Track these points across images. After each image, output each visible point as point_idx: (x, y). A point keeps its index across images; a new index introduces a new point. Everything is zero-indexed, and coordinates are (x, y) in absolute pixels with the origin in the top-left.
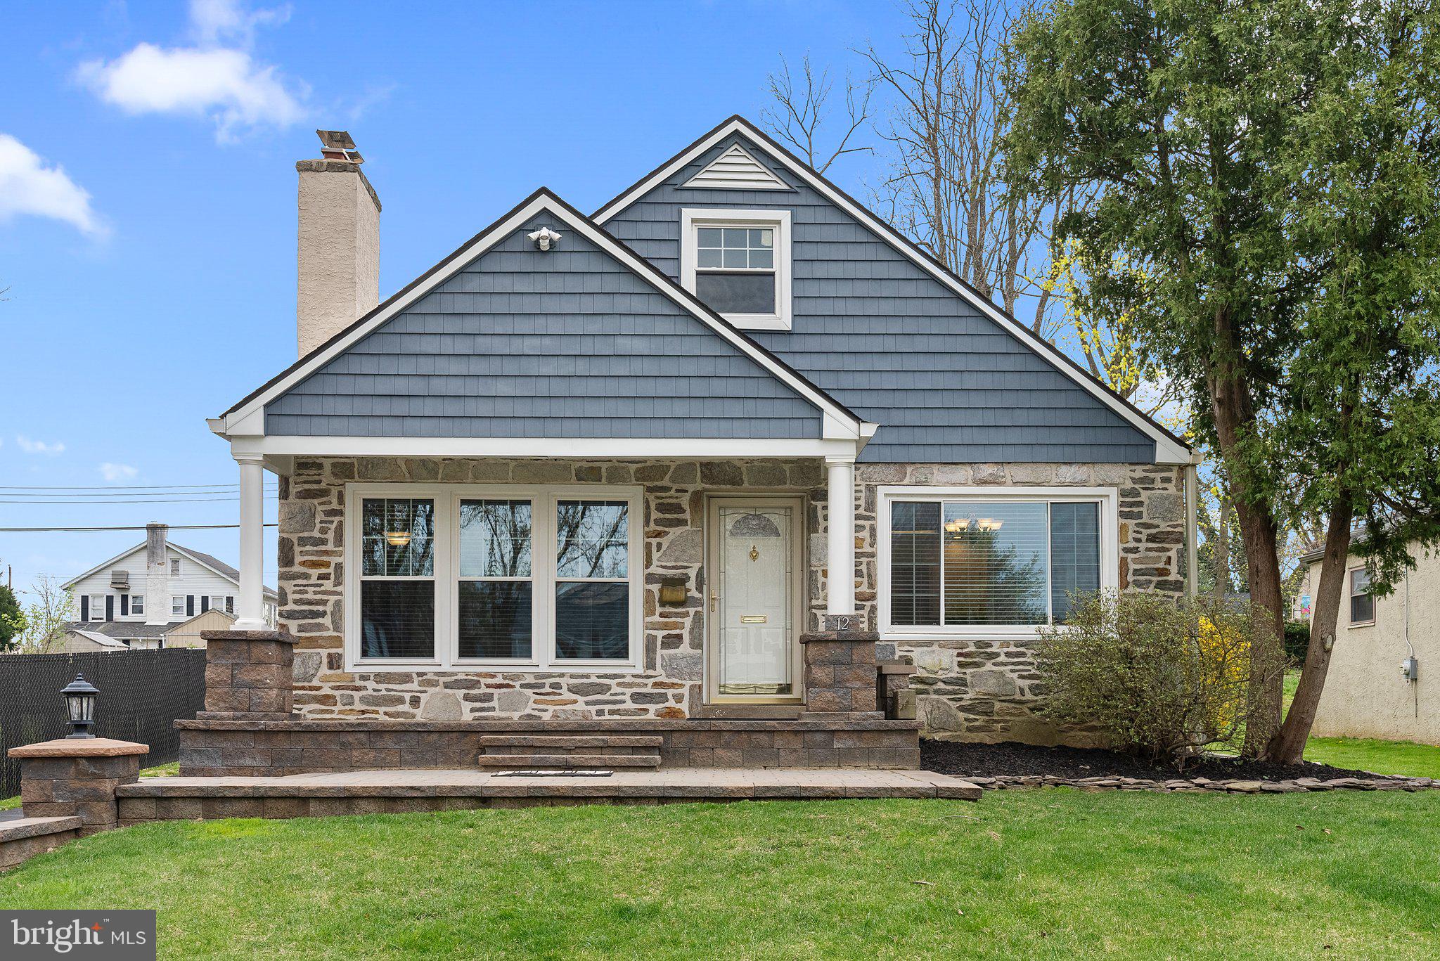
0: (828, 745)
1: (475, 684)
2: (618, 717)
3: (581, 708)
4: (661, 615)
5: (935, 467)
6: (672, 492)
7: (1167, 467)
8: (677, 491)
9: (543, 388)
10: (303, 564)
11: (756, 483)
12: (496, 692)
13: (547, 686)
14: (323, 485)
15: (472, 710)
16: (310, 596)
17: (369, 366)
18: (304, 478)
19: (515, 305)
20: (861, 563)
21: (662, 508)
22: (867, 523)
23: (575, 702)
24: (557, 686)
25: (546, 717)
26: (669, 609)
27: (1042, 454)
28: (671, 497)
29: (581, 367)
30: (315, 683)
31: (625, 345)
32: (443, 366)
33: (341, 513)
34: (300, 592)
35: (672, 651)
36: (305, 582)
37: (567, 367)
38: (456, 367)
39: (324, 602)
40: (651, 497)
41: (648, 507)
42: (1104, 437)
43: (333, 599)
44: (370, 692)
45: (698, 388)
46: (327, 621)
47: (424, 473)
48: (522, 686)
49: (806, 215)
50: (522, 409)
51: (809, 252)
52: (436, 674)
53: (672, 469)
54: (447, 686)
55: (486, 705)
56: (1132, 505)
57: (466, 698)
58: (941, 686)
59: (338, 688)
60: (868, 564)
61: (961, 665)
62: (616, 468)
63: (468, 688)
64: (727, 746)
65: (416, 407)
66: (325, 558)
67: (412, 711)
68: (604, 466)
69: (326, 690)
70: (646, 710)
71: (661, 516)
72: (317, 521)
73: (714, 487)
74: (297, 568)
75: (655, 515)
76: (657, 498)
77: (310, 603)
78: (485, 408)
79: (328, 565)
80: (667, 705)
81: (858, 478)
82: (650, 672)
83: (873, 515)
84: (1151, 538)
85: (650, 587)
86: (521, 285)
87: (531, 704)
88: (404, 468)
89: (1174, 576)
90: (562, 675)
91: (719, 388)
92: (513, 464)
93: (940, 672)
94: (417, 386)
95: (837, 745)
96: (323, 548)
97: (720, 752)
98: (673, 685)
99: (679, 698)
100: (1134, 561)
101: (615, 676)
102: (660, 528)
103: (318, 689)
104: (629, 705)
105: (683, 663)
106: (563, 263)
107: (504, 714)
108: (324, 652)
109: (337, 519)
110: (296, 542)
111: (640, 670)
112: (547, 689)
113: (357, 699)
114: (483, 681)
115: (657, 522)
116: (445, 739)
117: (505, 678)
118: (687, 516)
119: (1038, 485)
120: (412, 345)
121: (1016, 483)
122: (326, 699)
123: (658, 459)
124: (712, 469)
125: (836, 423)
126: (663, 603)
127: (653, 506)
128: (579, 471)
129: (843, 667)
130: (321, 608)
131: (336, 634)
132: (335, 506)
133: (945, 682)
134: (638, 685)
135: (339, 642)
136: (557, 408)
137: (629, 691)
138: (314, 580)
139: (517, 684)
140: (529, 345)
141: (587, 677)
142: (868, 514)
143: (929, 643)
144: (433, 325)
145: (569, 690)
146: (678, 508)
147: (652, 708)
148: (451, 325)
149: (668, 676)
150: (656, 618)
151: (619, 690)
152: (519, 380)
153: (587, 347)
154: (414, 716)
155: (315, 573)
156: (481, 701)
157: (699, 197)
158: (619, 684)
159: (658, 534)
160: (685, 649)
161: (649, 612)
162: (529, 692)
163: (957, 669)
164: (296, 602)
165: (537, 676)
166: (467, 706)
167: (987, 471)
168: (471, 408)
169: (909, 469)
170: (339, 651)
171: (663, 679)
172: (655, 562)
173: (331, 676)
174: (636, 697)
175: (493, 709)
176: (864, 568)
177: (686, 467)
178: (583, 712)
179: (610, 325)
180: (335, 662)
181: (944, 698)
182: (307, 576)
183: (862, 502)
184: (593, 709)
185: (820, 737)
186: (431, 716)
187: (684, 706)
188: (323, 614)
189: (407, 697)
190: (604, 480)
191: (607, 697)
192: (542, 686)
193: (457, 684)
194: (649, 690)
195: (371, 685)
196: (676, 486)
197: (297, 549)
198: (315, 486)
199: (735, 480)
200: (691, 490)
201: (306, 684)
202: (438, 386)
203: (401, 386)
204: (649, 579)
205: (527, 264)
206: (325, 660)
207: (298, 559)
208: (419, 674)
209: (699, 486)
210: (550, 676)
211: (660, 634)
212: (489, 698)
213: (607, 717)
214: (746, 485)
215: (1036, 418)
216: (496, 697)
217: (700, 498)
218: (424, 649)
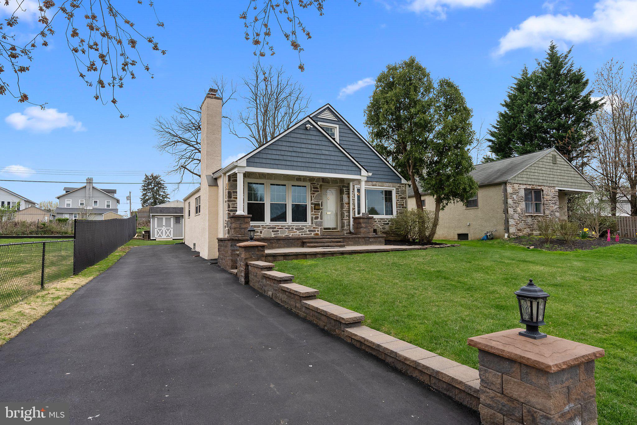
0: (369, 240)
1: (275, 228)
2: (306, 235)
3: (298, 234)
4: (314, 212)
7: (403, 184)
9: (306, 160)
10: (234, 198)
11: (332, 183)
12: (279, 230)
15: (274, 234)
19: (302, 141)
21: (314, 188)
23: (297, 232)
24: (293, 228)
25: (290, 235)
26: (316, 211)
27: (383, 180)
28: (316, 185)
29: (315, 156)
31: (324, 152)
32: (286, 153)
34: (233, 205)
35: (317, 220)
36: (234, 202)
37: (312, 156)
38: (289, 154)
40: (312, 185)
41: (311, 187)
42: (394, 178)
49: (341, 127)
51: (342, 135)
52: (266, 225)
53: (316, 179)
54: (268, 228)
55: (277, 233)
56: (398, 191)
57: (273, 231)
60: (354, 202)
62: (304, 178)
63: (273, 229)
67: (260, 234)
68: (302, 178)
70: (311, 234)
73: (324, 183)
74: (232, 199)
80: (316, 232)
82: (312, 225)
83: (354, 191)
84: (401, 198)
85: (312, 206)
86: (303, 136)
87: (287, 233)
88: (258, 175)
89: (405, 206)
90: (294, 226)
91: (342, 163)
92: (283, 176)
94: (281, 158)
98: (317, 228)
99: (318, 231)
100: (398, 202)
101: (305, 226)
102: (314, 192)
104: (308, 233)
105: (319, 223)
106: (311, 133)
107: (281, 235)
110: (232, 192)
111: (310, 225)
112: (291, 229)
114: (277, 227)
116: (294, 241)
117: (281, 226)
118: (319, 190)
119: (382, 186)
120: (280, 148)
121: (379, 186)
123: (313, 177)
124: (324, 180)
125: (364, 172)
126: (315, 209)
128: (297, 178)
129: (367, 224)
134: (310, 228)
136: (310, 165)
137: (308, 229)
139: (284, 228)
140: (305, 150)
141: (299, 226)
144: (284, 144)
145: (295, 229)
146: (317, 188)
147: (313, 233)
148: (288, 144)
150: (313, 213)
151: (306, 229)
153: (316, 152)
154: (261, 236)
156: (276, 232)
157: (321, 120)
158: (306, 228)
159: (313, 194)
160: (319, 220)
161: (312, 211)
162: (286, 230)
164: (232, 207)
165: (288, 226)
167: (374, 183)
171: (315, 227)
172: (313, 200)
174: (309, 231)
175: (279, 234)
177: (319, 179)
179: (321, 147)
184: (301, 234)
186: (265, 236)
187: (319, 233)
189: (259, 231)
190: (302, 181)
191: (303, 231)
192: (290, 228)
193: (270, 228)
194: (312, 229)
196: (317, 183)
197: (232, 194)
199: (328, 183)
200: (319, 184)
202: (285, 158)
204: (312, 204)
205: (304, 132)
208: (262, 226)
209: (321, 183)
210: (291, 226)
211: (314, 216)
212: (278, 231)
213: (303, 235)
214: (330, 183)
215: (382, 173)
217: (321, 186)
218: (262, 219)
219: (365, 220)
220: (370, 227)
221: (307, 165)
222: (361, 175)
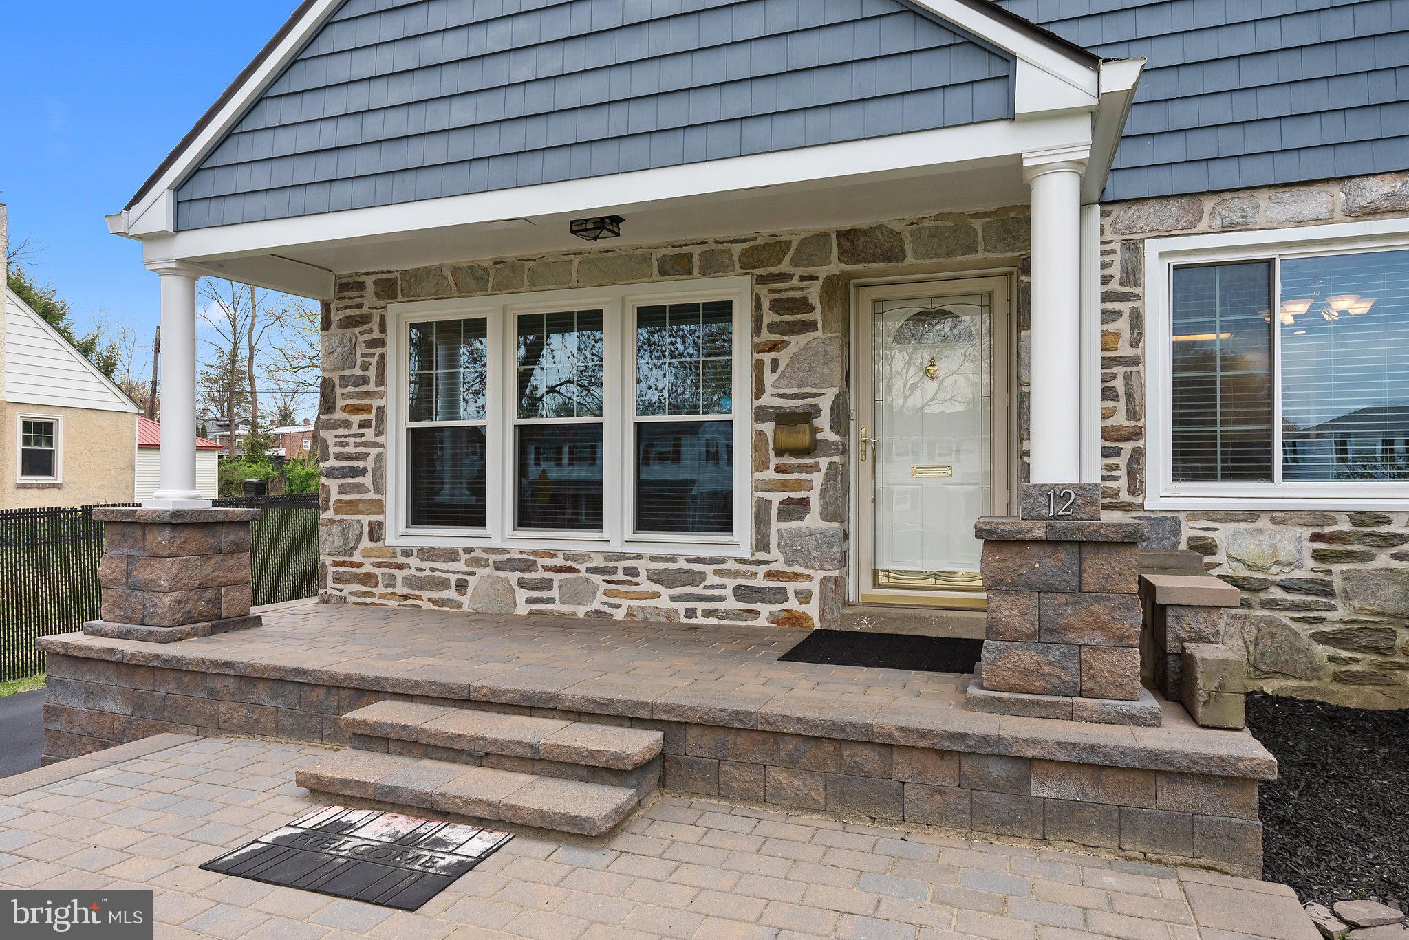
0: (1019, 786)
1: (531, 566)
2: (713, 621)
3: (666, 604)
4: (778, 469)
5: (1262, 196)
6: (795, 282)
8: (802, 278)
9: (514, 104)
10: (344, 409)
11: (926, 256)
12: (557, 577)
13: (620, 571)
14: (365, 310)
15: (529, 601)
16: (350, 449)
18: (346, 302)
20: (1114, 376)
21: (779, 306)
22: (1125, 307)
23: (657, 595)
24: (633, 571)
25: (620, 614)
26: (789, 460)
28: (792, 288)
30: (357, 558)
33: (381, 343)
34: (342, 444)
35: (794, 525)
36: (346, 431)
39: (364, 457)
40: (763, 291)
41: (758, 306)
43: (374, 452)
44: (413, 571)
46: (367, 480)
47: (473, 283)
48: (589, 570)
50: (487, 143)
52: (486, 550)
53: (794, 246)
54: (498, 566)
55: (544, 595)
57: (522, 584)
58: (1276, 593)
59: (379, 565)
60: (1128, 377)
61: (1318, 556)
62: (712, 252)
63: (522, 571)
64: (792, 765)
66: (366, 401)
67: (461, 598)
68: (697, 251)
69: (368, 568)
70: (756, 613)
71: (777, 318)
72: (358, 355)
73: (859, 267)
74: (339, 415)
75: (769, 317)
76: (772, 291)
77: (350, 458)
79: (368, 409)
80: (786, 606)
81: (1108, 230)
82: (762, 556)
83: (1137, 290)
85: (761, 426)
88: (450, 279)
90: (639, 557)
92: (577, 261)
93: (1275, 569)
95: (1039, 790)
96: (364, 388)
97: (778, 776)
98: (795, 576)
99: (804, 597)
101: (712, 560)
102: (776, 337)
103: (359, 565)
104: (732, 604)
105: (810, 543)
107: (566, 609)
108: (365, 519)
109: (378, 351)
110: (337, 381)
111: (746, 552)
112: (620, 576)
113: (399, 581)
114: (542, 562)
115: (772, 328)
117: (566, 559)
118: (817, 316)
122: (368, 579)
124: (856, 239)
125: (1043, 77)
126: (780, 452)
127: (766, 304)
128: (662, 262)
129: (1061, 599)
130: (360, 464)
131: (375, 497)
132: (376, 335)
133: (1285, 588)
134: (744, 575)
135: (378, 507)
137: (731, 583)
138: (355, 429)
139: (583, 567)
141: (673, 559)
142: (1126, 290)
143: (1251, 516)
145: (649, 578)
146: (804, 305)
147: (765, 609)
149: (788, 562)
150: (770, 474)
151: (717, 580)
154: (463, 605)
155: (356, 419)
156: (538, 589)
158: (717, 572)
159: (773, 347)
160: (813, 520)
161: (760, 464)
162: (597, 579)
163: (1311, 563)
164: (338, 457)
165: (608, 557)
166: (522, 595)
169: (1208, 204)
170: (380, 518)
171: (780, 566)
172: (769, 389)
173: (372, 550)
174: (741, 593)
175: (551, 601)
176: (1119, 384)
177: (816, 240)
178: (668, 611)
180: (376, 532)
181: (1284, 617)
182: (347, 424)
183: (1115, 270)
184: (681, 607)
185: (997, 770)
186: (481, 606)
187: (812, 610)
188: (363, 472)
189: (453, 578)
190: (696, 271)
191: (699, 590)
192: (614, 570)
193: (510, 565)
194: (760, 582)
195: (414, 562)
196: (800, 271)
197: (339, 391)
198: (357, 312)
199: (893, 253)
200: (822, 276)
201: (347, 559)
204: (761, 414)
206: (366, 529)
207: (340, 403)
208: (468, 551)
209: (835, 267)
210: (623, 557)
211: (776, 498)
212: (546, 585)
213: (700, 620)
214: (910, 260)
216: (556, 585)
217: (837, 290)
218: (474, 515)
219: (1044, 564)
220: (1097, 638)
221: (514, 138)
222: (1011, 118)
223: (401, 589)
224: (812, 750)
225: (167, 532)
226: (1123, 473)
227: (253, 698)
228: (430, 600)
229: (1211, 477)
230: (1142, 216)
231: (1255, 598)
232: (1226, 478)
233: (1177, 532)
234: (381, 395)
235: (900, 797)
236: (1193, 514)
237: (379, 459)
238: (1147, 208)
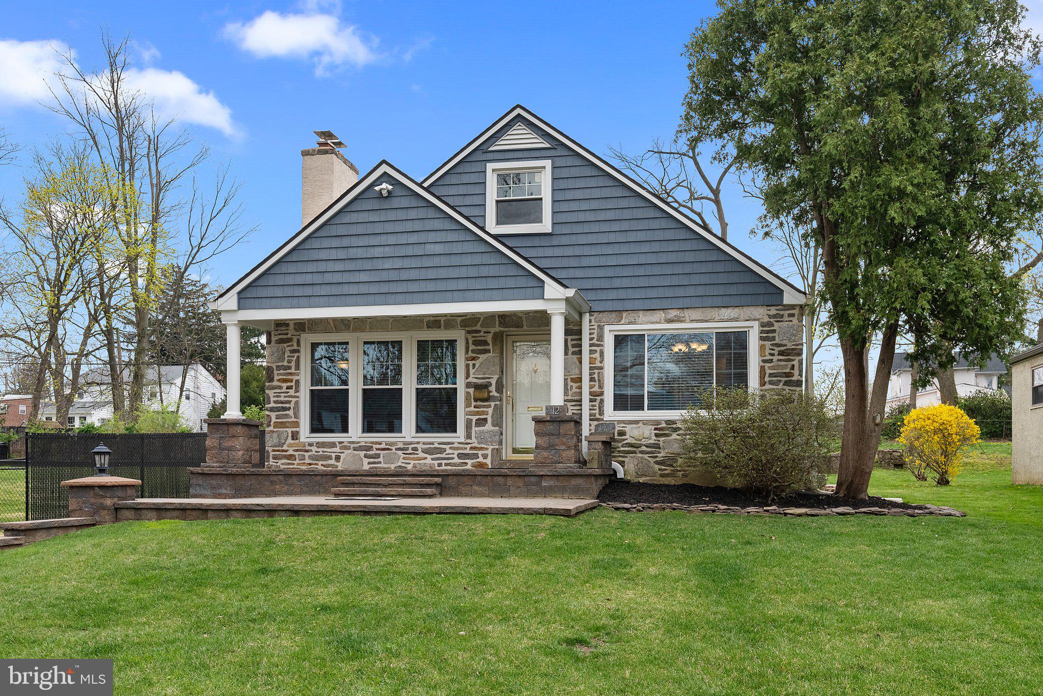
0: (538, 484)
1: (370, 448)
2: (449, 468)
3: (429, 462)
4: (475, 407)
5: (641, 313)
6: (482, 334)
7: (792, 307)
8: (485, 332)
9: (385, 276)
10: (279, 380)
11: (531, 326)
12: (382, 453)
13: (410, 449)
14: (289, 336)
15: (369, 463)
16: (282, 399)
17: (292, 268)
18: (279, 332)
19: (370, 229)
20: (594, 373)
21: (476, 343)
22: (598, 349)
23: (426, 458)
24: (415, 449)
25: (410, 467)
26: (479, 403)
27: (709, 301)
28: (481, 336)
29: (407, 263)
30: (285, 448)
31: (430, 249)
32: (331, 266)
33: (298, 351)
34: (277, 396)
35: (481, 428)
36: (279, 391)
37: (398, 264)
38: (339, 266)
39: (289, 402)
40: (469, 336)
41: (467, 343)
42: (750, 289)
43: (294, 400)
44: (314, 453)
45: (472, 272)
46: (291, 412)
47: (343, 327)
48: (396, 449)
49: (561, 162)
50: (374, 289)
52: (349, 442)
53: (482, 319)
54: (355, 449)
55: (376, 460)
56: (768, 332)
57: (366, 456)
58: (644, 448)
59: (297, 451)
60: (599, 373)
61: (656, 435)
62: (449, 320)
63: (366, 450)
64: (479, 484)
65: (318, 290)
66: (290, 377)
67: (336, 463)
68: (443, 319)
69: (291, 452)
70: (466, 463)
71: (475, 348)
72: (286, 356)
73: (506, 329)
74: (275, 383)
75: (472, 347)
76: (473, 337)
77: (282, 403)
78: (354, 289)
79: (291, 381)
80: (478, 460)
81: (593, 321)
82: (469, 441)
83: (602, 343)
84: (781, 353)
85: (468, 390)
86: (373, 217)
87: (401, 460)
88: (332, 324)
89: (795, 378)
90: (418, 443)
91: (484, 271)
92: (391, 320)
93: (643, 440)
94: (317, 279)
95: (544, 484)
96: (289, 371)
97: (475, 488)
98: (482, 449)
99: (485, 456)
100: (770, 368)
101: (449, 443)
102: (474, 355)
103: (286, 451)
104: (457, 460)
105: (487, 435)
106: (395, 203)
107: (386, 466)
108: (289, 430)
109: (296, 355)
110: (275, 368)
111: (462, 440)
112: (410, 451)
113: (307, 457)
114: (375, 446)
115: (473, 351)
116: (324, 479)
117: (386, 445)
118: (490, 347)
119: (706, 321)
120: (314, 255)
121: (692, 321)
122: (291, 457)
123: (473, 314)
124: (504, 318)
125: (552, 289)
126: (476, 400)
127: (470, 342)
128: (428, 322)
129: (555, 437)
130: (287, 405)
131: (296, 420)
132: (295, 347)
133: (646, 446)
134: (461, 449)
135: (297, 424)
136: (393, 288)
137: (456, 452)
138: (284, 390)
139: (394, 448)
140: (377, 252)
141: (433, 444)
142: (599, 343)
143: (637, 422)
144: (326, 243)
145: (422, 452)
146: (485, 343)
147: (470, 462)
148: (335, 243)
149: (479, 443)
150: (472, 409)
151: (451, 451)
152: (372, 272)
153: (410, 251)
154: (337, 467)
155: (285, 385)
156: (374, 458)
157: (497, 156)
158: (450, 448)
159: (473, 359)
160: (489, 427)
161: (468, 405)
162: (400, 453)
163: (654, 438)
164: (275, 402)
165: (405, 443)
166: (366, 461)
167: (673, 314)
168: (346, 289)
169: (624, 315)
170: (297, 429)
171: (476, 445)
172: (471, 375)
173: (293, 444)
174: (460, 456)
175: (380, 463)
176: (596, 376)
177: (490, 318)
178: (430, 464)
179: (422, 237)
180: (295, 436)
181: (646, 456)
182: (280, 387)
183: (595, 336)
184: (436, 462)
185: (533, 479)
186: (346, 467)
187: (488, 461)
188: (289, 409)
189: (333, 455)
190: (442, 327)
191: (443, 456)
192: (407, 449)
193: (361, 448)
194: (468, 451)
195: (314, 449)
196: (484, 330)
197: (276, 372)
198: (285, 337)
199: (519, 325)
200: (492, 332)
201: (280, 448)
202: (328, 278)
203: (308, 279)
204: (468, 385)
205: (375, 204)
206: (290, 435)
207: (276, 378)
208: (340, 443)
209: (497, 329)
210: (411, 443)
211: (474, 418)
212: (378, 456)
213: (444, 467)
214: (525, 328)
215: (704, 279)
216: (381, 456)
217: (499, 338)
218: (343, 428)
219: (550, 427)
220: (563, 447)
221: (384, 288)
222: (543, 298)
223: (308, 461)
224: (485, 479)
225: (240, 427)
226: (597, 408)
227: (290, 482)
228: (322, 465)
229: (627, 410)
230: (604, 317)
231: (637, 450)
232: (631, 410)
233: (614, 428)
234: (298, 375)
235: (509, 490)
236: (619, 422)
237: (297, 403)
238: (605, 314)
